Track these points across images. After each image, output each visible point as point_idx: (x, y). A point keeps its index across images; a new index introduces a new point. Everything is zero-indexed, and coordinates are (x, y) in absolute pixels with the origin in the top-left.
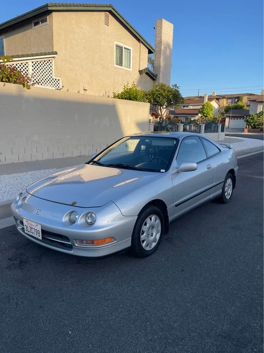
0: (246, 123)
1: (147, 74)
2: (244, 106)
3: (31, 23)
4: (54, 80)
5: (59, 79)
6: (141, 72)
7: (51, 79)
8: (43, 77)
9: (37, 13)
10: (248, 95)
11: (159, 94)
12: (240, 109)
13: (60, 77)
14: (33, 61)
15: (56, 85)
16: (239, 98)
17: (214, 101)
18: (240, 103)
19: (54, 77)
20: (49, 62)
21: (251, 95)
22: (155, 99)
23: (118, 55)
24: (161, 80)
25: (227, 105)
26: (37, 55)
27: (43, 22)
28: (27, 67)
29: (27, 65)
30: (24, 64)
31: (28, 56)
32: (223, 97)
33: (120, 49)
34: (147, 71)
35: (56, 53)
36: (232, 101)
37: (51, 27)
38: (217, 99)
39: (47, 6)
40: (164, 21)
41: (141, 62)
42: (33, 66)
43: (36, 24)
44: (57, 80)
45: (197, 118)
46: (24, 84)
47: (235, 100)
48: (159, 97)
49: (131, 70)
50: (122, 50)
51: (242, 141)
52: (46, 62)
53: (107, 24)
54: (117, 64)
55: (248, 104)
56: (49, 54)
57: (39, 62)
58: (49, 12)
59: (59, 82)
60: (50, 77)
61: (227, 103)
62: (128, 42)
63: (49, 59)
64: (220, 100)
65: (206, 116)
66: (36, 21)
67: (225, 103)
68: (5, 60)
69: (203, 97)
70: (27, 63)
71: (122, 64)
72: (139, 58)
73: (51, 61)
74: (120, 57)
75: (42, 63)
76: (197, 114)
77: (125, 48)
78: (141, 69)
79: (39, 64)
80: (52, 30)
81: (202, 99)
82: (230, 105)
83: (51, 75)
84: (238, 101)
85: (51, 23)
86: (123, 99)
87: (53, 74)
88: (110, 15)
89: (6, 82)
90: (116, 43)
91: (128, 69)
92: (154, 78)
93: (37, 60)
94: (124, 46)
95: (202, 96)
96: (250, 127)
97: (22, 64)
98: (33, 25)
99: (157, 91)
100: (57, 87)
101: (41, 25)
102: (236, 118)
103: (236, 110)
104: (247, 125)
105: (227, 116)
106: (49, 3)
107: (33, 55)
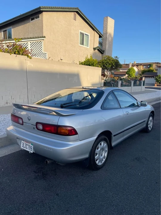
0: (155, 80)
1: (98, 50)
2: (154, 70)
3: (29, 18)
4: (43, 53)
5: (46, 53)
6: (94, 49)
7: (42, 53)
8: (36, 52)
9: (34, 12)
10: (156, 63)
11: (107, 62)
12: (151, 72)
13: (47, 52)
14: (31, 42)
15: (44, 57)
16: (150, 65)
17: (135, 67)
18: (151, 68)
19: (43, 52)
20: (41, 43)
21: (158, 63)
22: (104, 66)
23: (81, 38)
24: (107, 54)
25: (143, 69)
26: (34, 38)
27: (36, 18)
28: (27, 45)
29: (27, 44)
30: (25, 44)
31: (28, 38)
32: (141, 65)
33: (82, 34)
34: (98, 48)
35: (45, 37)
36: (146, 66)
37: (42, 21)
38: (137, 66)
39: (40, 8)
40: (109, 18)
41: (95, 43)
42: (31, 45)
43: (32, 19)
44: (45, 54)
45: (125, 77)
46: (28, 56)
47: (148, 66)
48: (107, 64)
49: (89, 47)
50: (84, 35)
51: (156, 91)
52: (39, 42)
53: (75, 19)
54: (80, 44)
55: (156, 69)
56: (41, 37)
57: (34, 43)
58: (41, 12)
59: (46, 55)
60: (41, 52)
61: (143, 68)
62: (87, 30)
63: (41, 41)
64: (139, 66)
65: (131, 76)
66: (32, 18)
67: (142, 68)
68: (17, 41)
69: (129, 65)
70: (27, 43)
71: (83, 44)
72: (94, 40)
73: (41, 42)
74: (82, 40)
75: (36, 43)
76: (125, 75)
77: (85, 34)
78: (94, 47)
79: (34, 44)
80: (42, 23)
81: (127, 65)
82: (145, 70)
83: (41, 51)
84: (150, 67)
85: (42, 19)
86: (85, 65)
87: (43, 50)
88: (77, 14)
89: (17, 54)
90: (80, 31)
91: (87, 47)
92: (103, 52)
93: (33, 41)
94: (85, 33)
95: (127, 64)
96: (158, 83)
97: (24, 43)
98: (30, 20)
99: (105, 60)
100: (45, 58)
101: (35, 20)
102: (149, 77)
103: (149, 72)
104: (156, 81)
105: (143, 76)
106: (41, 6)
107: (31, 38)
